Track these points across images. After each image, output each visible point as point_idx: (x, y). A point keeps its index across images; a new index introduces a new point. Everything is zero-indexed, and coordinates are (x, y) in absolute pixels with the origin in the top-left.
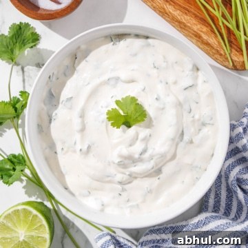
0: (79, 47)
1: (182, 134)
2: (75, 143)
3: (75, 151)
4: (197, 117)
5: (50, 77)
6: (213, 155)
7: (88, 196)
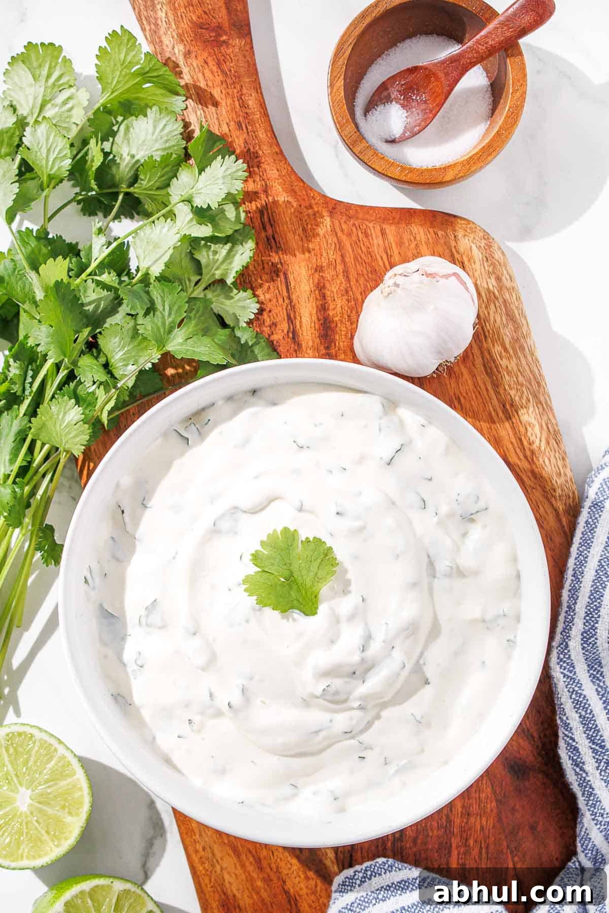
0: (118, 485)
1: (431, 564)
2: (211, 695)
3: (219, 714)
4: (444, 509)
5: (86, 581)
6: (518, 576)
7: (294, 795)
